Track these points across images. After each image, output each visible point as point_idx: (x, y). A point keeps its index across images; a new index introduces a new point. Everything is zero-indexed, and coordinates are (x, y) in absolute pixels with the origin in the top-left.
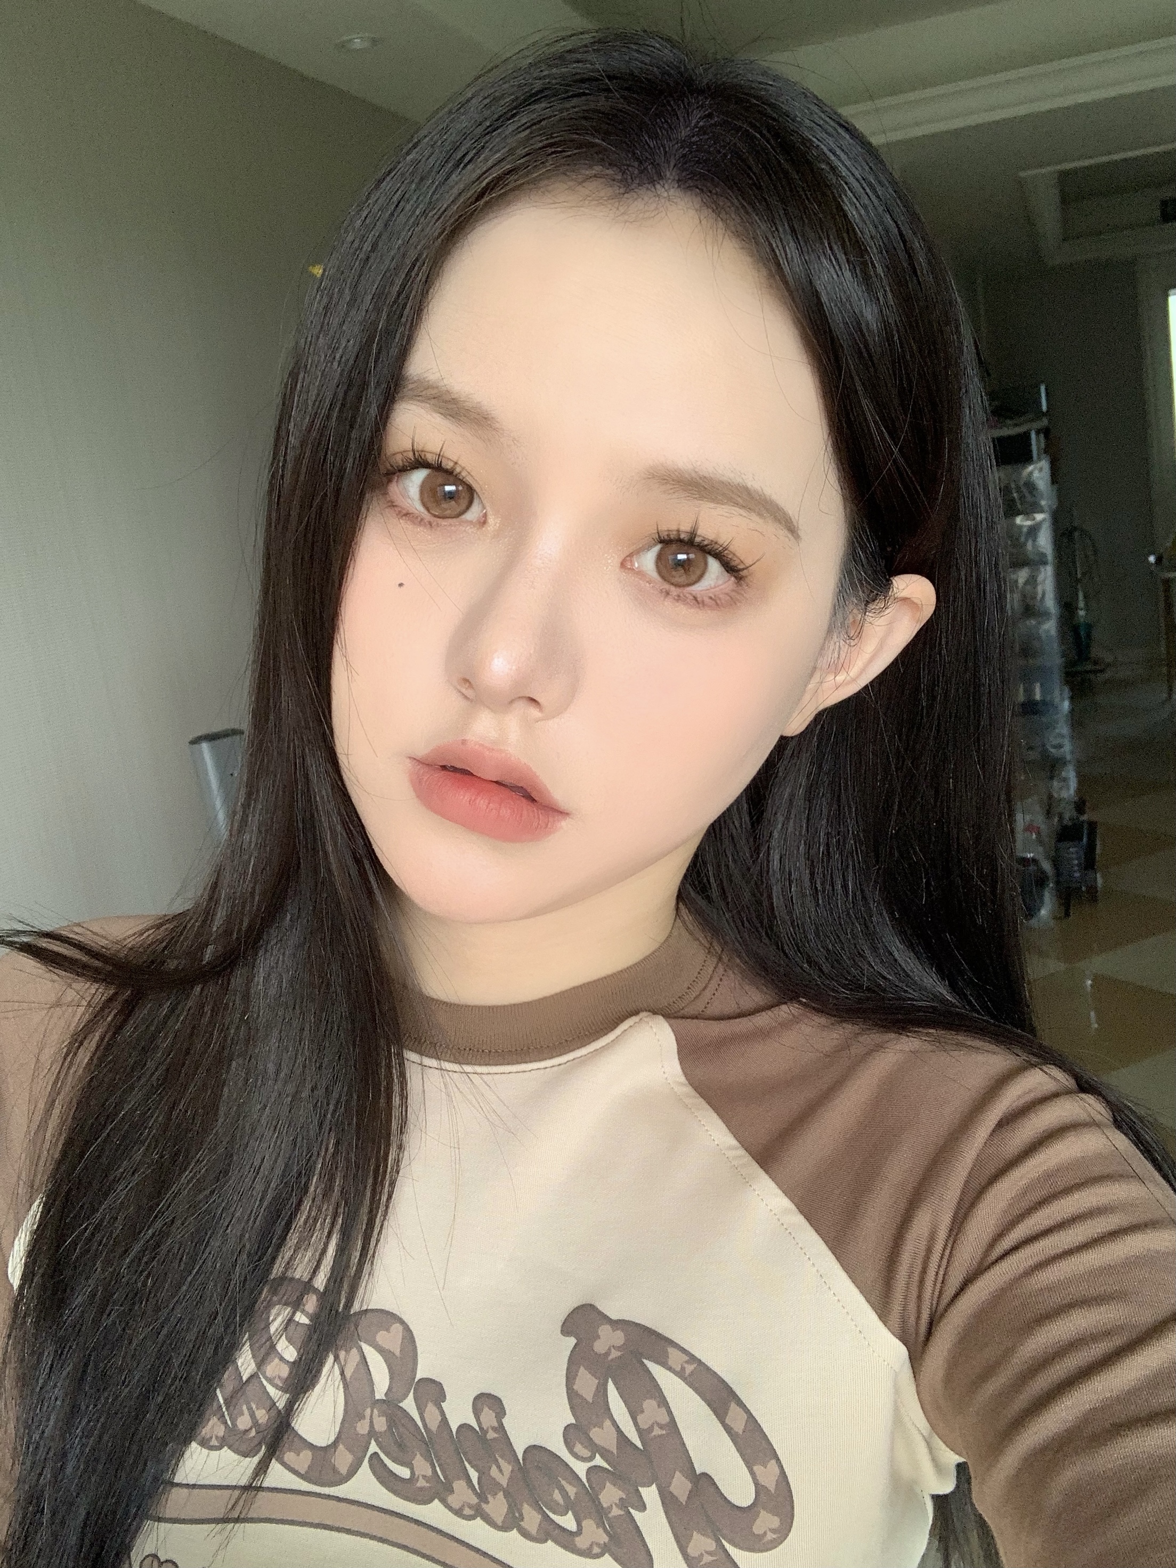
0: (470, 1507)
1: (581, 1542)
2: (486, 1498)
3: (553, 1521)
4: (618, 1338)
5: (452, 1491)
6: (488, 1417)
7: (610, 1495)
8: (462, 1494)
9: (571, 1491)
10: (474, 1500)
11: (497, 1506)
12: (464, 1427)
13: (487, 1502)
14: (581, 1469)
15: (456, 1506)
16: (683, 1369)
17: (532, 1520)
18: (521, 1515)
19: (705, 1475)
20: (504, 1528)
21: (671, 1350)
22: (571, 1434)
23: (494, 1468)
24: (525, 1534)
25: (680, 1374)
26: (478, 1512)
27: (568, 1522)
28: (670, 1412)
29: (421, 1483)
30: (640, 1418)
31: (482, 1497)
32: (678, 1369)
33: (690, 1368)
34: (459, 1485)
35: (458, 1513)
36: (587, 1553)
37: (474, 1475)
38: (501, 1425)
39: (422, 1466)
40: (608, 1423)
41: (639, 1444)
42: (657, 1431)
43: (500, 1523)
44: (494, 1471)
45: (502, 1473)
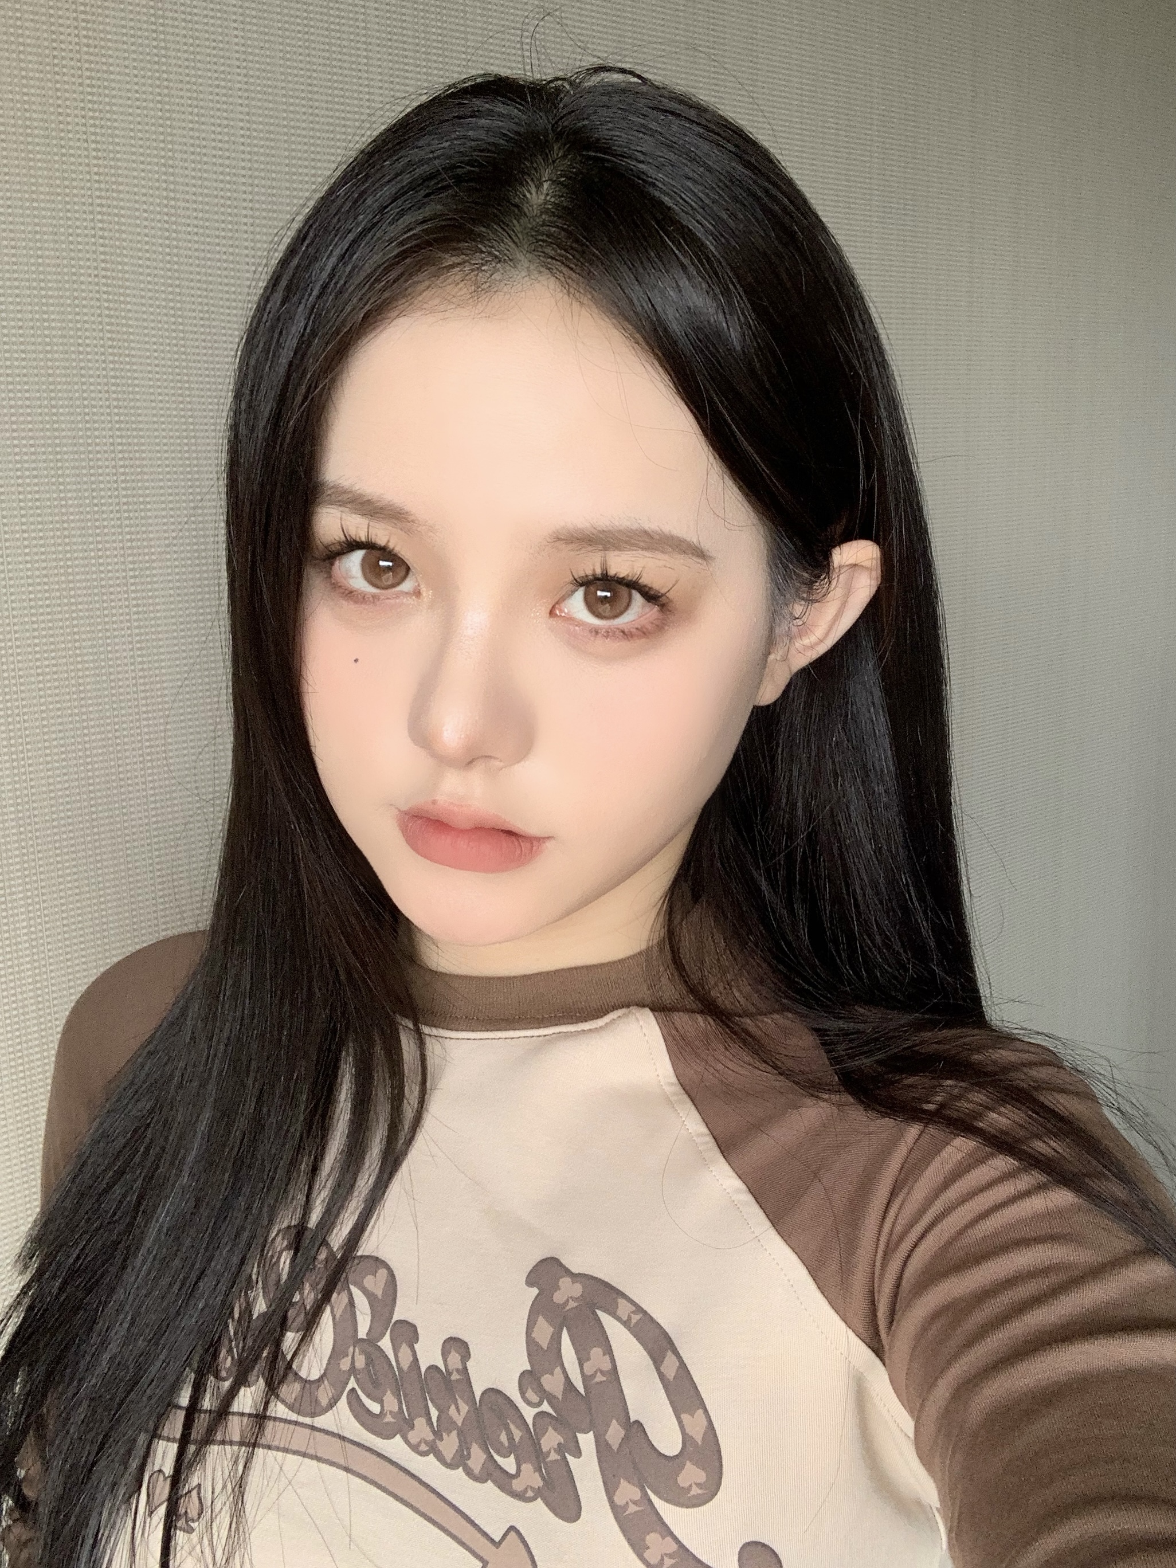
22: (526, 1380)
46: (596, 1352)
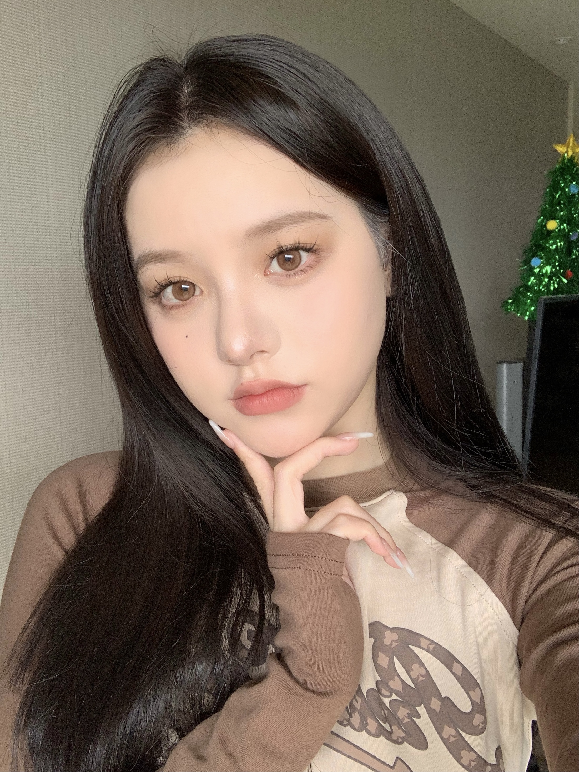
0: (346, 720)
1: (394, 736)
2: (352, 715)
3: (382, 726)
4: (395, 636)
10: (348, 717)
13: (352, 717)
14: (386, 701)
15: (341, 720)
16: (429, 648)
18: (367, 723)
19: (447, 698)
20: (359, 730)
21: (422, 640)
22: (380, 685)
23: (354, 700)
24: (369, 733)
25: (428, 650)
26: (349, 723)
27: (387, 726)
28: (426, 669)
30: (412, 673)
31: (350, 715)
32: (426, 648)
33: (432, 647)
36: (397, 742)
42: (421, 679)
43: (356, 727)
44: (354, 702)
45: (358, 703)
46: (416, 666)
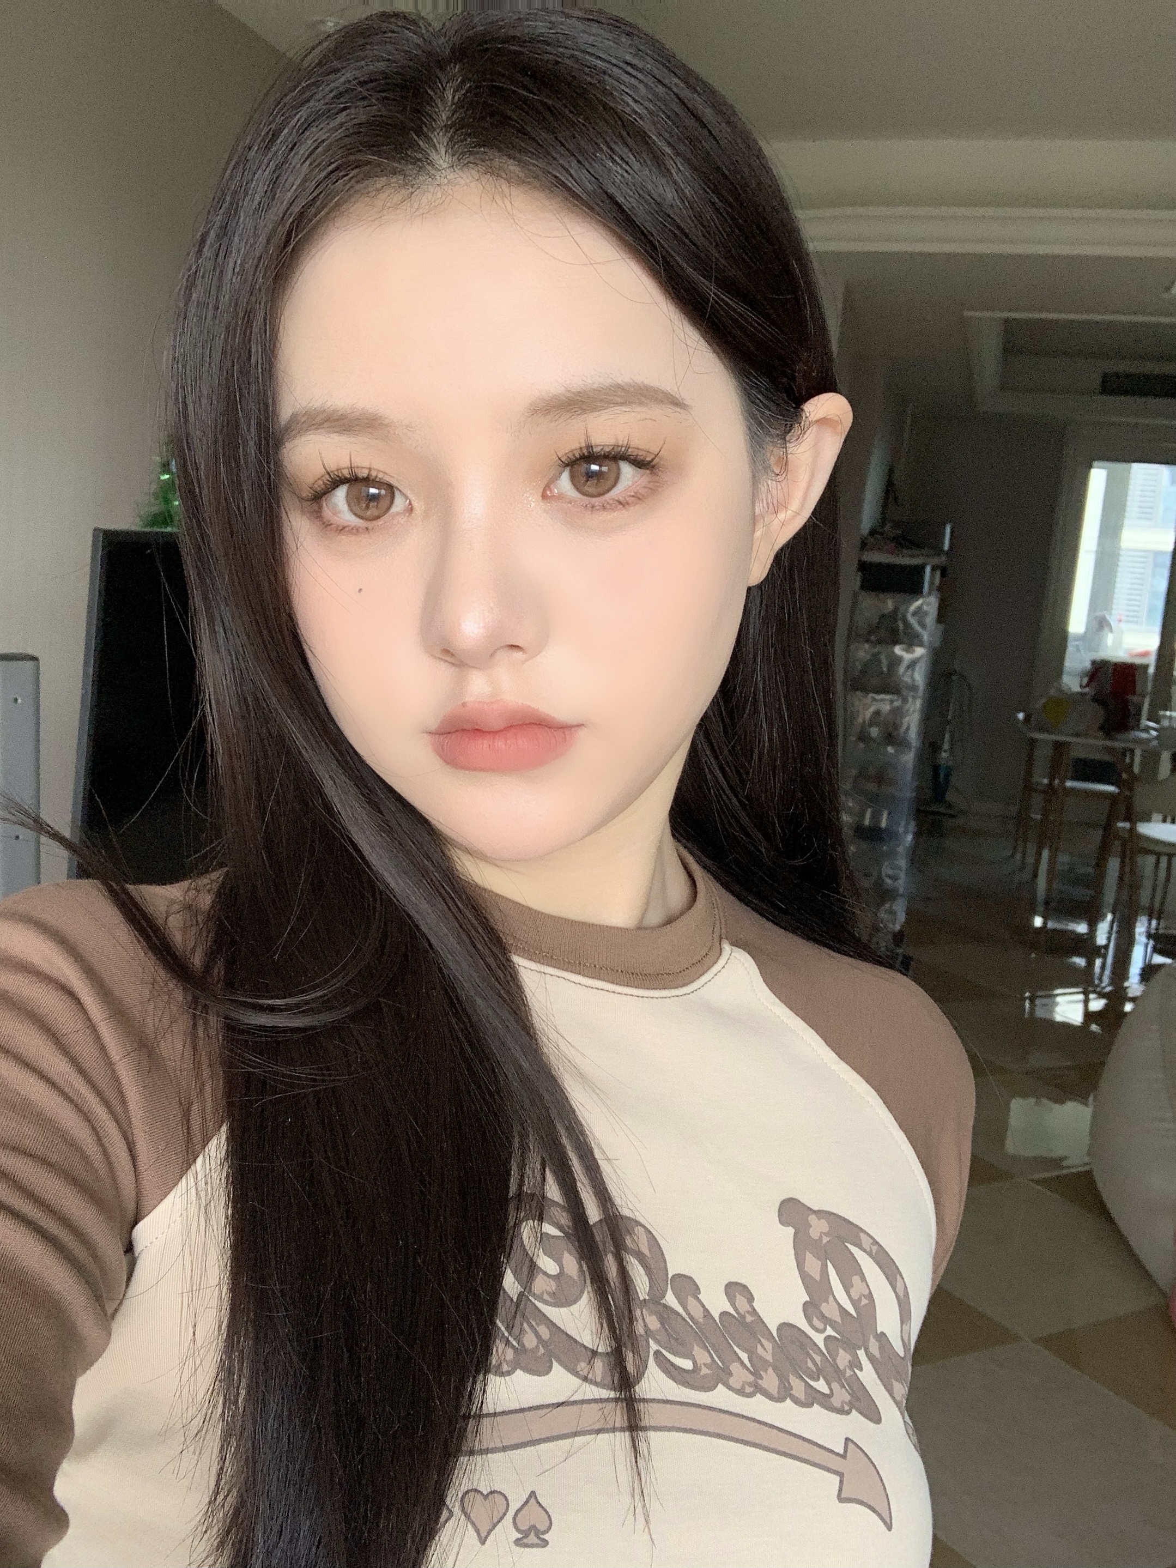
0: (750, 1384)
1: (836, 1401)
2: (760, 1375)
3: (812, 1387)
4: (823, 1225)
5: (730, 1374)
6: (742, 1302)
7: (843, 1359)
8: (740, 1375)
9: (818, 1359)
10: (751, 1378)
11: (770, 1380)
12: (724, 1314)
13: (761, 1378)
14: (819, 1339)
15: (738, 1386)
16: (871, 1250)
17: (798, 1388)
18: (789, 1384)
19: (884, 1336)
20: (780, 1399)
21: (862, 1236)
22: (810, 1309)
23: (759, 1346)
24: (797, 1402)
25: (870, 1254)
26: (758, 1389)
27: (821, 1385)
28: (867, 1285)
29: (705, 1371)
30: (851, 1293)
31: (756, 1374)
33: (874, 1249)
34: (735, 1367)
35: (740, 1392)
36: (840, 1411)
37: (744, 1356)
38: (754, 1310)
39: (702, 1357)
40: (831, 1298)
41: (855, 1315)
42: (862, 1302)
43: (776, 1394)
44: (760, 1350)
45: (766, 1351)
46: (856, 1279)
